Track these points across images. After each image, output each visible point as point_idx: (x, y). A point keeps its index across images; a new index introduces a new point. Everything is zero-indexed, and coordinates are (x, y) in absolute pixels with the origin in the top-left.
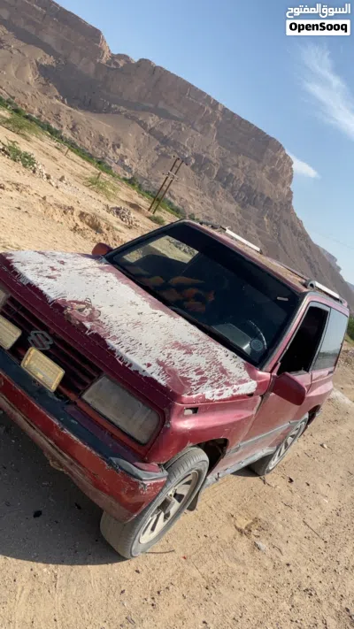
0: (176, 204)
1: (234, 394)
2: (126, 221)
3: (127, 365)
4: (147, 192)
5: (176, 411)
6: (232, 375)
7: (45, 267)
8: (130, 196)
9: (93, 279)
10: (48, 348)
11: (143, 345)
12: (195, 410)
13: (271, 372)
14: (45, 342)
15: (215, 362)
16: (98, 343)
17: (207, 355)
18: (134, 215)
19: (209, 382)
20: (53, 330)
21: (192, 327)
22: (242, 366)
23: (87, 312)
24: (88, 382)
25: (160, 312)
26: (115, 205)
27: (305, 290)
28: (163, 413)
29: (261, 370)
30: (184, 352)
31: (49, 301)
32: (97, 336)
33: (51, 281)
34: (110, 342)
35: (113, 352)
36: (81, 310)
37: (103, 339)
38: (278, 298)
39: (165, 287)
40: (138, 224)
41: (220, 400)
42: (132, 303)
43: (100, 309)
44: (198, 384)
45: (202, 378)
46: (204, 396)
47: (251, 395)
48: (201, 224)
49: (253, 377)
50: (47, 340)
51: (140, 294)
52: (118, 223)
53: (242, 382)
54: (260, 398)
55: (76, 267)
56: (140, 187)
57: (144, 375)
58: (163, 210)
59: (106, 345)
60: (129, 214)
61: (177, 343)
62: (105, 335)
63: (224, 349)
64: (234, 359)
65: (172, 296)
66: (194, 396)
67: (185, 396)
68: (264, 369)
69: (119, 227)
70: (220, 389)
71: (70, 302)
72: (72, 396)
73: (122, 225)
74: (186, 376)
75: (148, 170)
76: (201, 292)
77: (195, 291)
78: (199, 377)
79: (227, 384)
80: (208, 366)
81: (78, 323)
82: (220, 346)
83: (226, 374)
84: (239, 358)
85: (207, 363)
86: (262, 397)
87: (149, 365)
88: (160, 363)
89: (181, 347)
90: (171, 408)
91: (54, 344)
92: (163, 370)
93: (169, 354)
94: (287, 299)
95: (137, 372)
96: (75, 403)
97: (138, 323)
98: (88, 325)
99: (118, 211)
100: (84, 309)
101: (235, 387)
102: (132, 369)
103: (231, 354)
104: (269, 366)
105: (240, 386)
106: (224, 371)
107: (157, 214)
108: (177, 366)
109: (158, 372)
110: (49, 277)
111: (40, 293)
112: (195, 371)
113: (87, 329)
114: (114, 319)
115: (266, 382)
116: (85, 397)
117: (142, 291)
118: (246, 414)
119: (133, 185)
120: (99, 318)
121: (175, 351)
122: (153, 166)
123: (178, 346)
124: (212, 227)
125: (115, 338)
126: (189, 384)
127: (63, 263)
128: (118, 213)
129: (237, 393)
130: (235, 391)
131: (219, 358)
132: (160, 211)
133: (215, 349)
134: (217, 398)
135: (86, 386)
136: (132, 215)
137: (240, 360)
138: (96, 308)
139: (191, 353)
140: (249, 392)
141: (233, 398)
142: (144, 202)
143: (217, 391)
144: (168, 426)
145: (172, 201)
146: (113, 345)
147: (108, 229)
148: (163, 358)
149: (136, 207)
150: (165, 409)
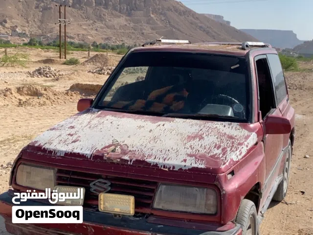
0: (76, 41)
1: (248, 149)
2: (50, 76)
3: (171, 169)
4: (48, 45)
5: (223, 180)
6: (238, 137)
7: (64, 136)
8: (38, 55)
9: (101, 126)
10: (109, 189)
11: (171, 150)
12: (232, 173)
13: (258, 121)
14: (105, 186)
15: (221, 135)
16: (142, 166)
17: (213, 133)
18: (53, 68)
19: (229, 149)
20: (104, 175)
21: (188, 120)
22: (238, 127)
23: (118, 149)
24: (152, 195)
25: (161, 123)
26: (34, 69)
27: (246, 52)
28: (216, 186)
29: (251, 123)
30: (198, 139)
31: (89, 157)
32: (138, 161)
33: (77, 143)
34: (149, 160)
35: (156, 165)
36: (113, 151)
37: (144, 161)
38: (232, 68)
39: (149, 104)
40: (61, 73)
41: (243, 158)
42: (140, 127)
43: (124, 143)
44: (224, 154)
45: (223, 150)
46: (232, 160)
47: (256, 144)
48: (143, 46)
49: (251, 130)
50: (105, 183)
51: (138, 118)
52: (45, 81)
53: (247, 138)
54: (262, 143)
55: (83, 125)
56: (40, 44)
57: (187, 169)
58: (71, 52)
59: (148, 164)
60: (49, 69)
61: (189, 137)
62: (142, 158)
63: (219, 123)
64: (231, 127)
65: (159, 107)
66: (227, 164)
67: (223, 167)
68: (253, 121)
69: (49, 84)
70: (238, 151)
71: (102, 149)
72: (147, 211)
73: (49, 81)
74: (212, 154)
75: (39, 27)
76: (176, 94)
77: (172, 95)
78: (220, 149)
79: (240, 144)
80: (219, 140)
81: (119, 160)
82: (216, 122)
83: (234, 138)
84: (233, 123)
85: (217, 138)
86: (263, 141)
87: (185, 161)
88: (190, 156)
89: (194, 138)
90: (218, 180)
91: (112, 184)
92: (196, 158)
93: (191, 146)
94: (238, 65)
95: (181, 169)
96: (152, 214)
97: (155, 138)
98: (126, 157)
99: (39, 72)
100: (115, 149)
101: (246, 143)
102: (176, 169)
103: (226, 123)
104: (255, 118)
105: (248, 141)
106: (231, 137)
107: (69, 57)
108: (202, 151)
109: (193, 161)
110: (74, 142)
111: (78, 155)
112: (215, 147)
113: (128, 161)
114: (138, 144)
115: (259, 130)
116: (155, 206)
117: (137, 116)
118: (259, 159)
119: (35, 45)
120: (129, 149)
121: (192, 142)
122: (42, 22)
123: (191, 138)
124: (151, 44)
125: (150, 156)
126: (218, 158)
127: (72, 127)
128: (40, 73)
129: (249, 147)
130: (247, 146)
131: (221, 130)
132: (69, 53)
133: (215, 126)
134: (240, 157)
135: (152, 198)
136: (52, 69)
137: (235, 124)
138: (122, 144)
139: (203, 138)
140: (255, 142)
141: (249, 151)
142: (52, 54)
143: (238, 152)
144: (224, 192)
145: (72, 41)
146: (153, 161)
147: (45, 90)
148: (189, 151)
149: (49, 61)
150: (216, 183)
